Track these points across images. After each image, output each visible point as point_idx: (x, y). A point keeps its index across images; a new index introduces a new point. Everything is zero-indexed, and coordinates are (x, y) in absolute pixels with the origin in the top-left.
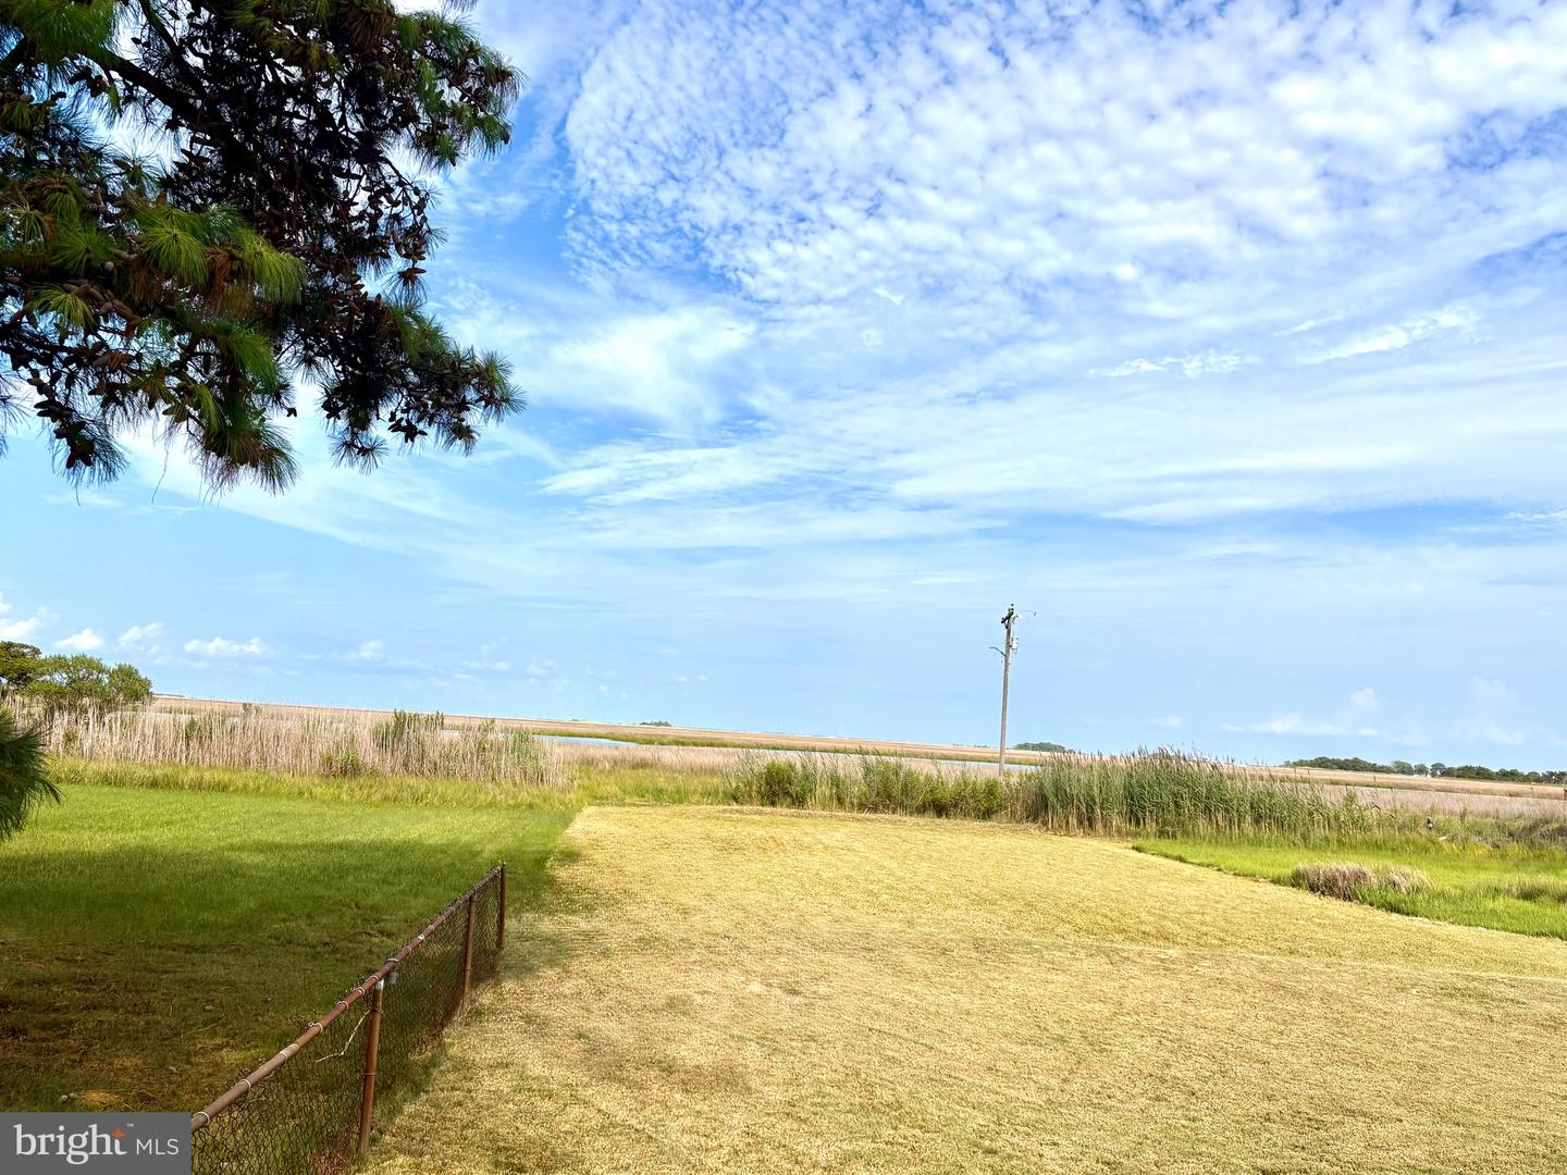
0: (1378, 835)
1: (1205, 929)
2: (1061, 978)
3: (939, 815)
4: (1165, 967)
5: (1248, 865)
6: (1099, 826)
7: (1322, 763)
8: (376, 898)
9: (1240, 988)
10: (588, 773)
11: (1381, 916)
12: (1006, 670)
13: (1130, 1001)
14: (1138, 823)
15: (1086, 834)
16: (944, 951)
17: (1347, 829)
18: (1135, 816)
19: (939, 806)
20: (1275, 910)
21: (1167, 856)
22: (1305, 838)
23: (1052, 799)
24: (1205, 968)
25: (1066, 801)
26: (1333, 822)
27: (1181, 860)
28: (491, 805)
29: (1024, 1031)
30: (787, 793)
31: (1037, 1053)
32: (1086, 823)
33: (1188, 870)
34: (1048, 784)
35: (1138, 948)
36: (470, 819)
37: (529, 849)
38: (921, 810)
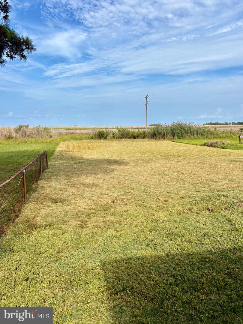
0: (221, 135)
1: (187, 154)
2: (159, 164)
3: (134, 139)
4: (179, 161)
5: (195, 143)
6: (166, 138)
7: (211, 124)
8: (20, 160)
9: (193, 163)
10: (61, 136)
11: (221, 150)
12: (147, 108)
13: (172, 167)
14: (173, 137)
15: (163, 140)
16: (136, 162)
17: (215, 135)
18: (173, 135)
19: (134, 137)
20: (200, 150)
21: (179, 142)
22: (206, 137)
23: (156, 133)
24: (187, 161)
25: (159, 133)
26: (212, 133)
27: (182, 143)
28: (41, 143)
29: (152, 173)
30: (103, 137)
31: (154, 177)
32: (163, 138)
33: (183, 144)
34: (156, 131)
35: (173, 158)
36: (38, 145)
37: (51, 150)
38: (131, 138)
